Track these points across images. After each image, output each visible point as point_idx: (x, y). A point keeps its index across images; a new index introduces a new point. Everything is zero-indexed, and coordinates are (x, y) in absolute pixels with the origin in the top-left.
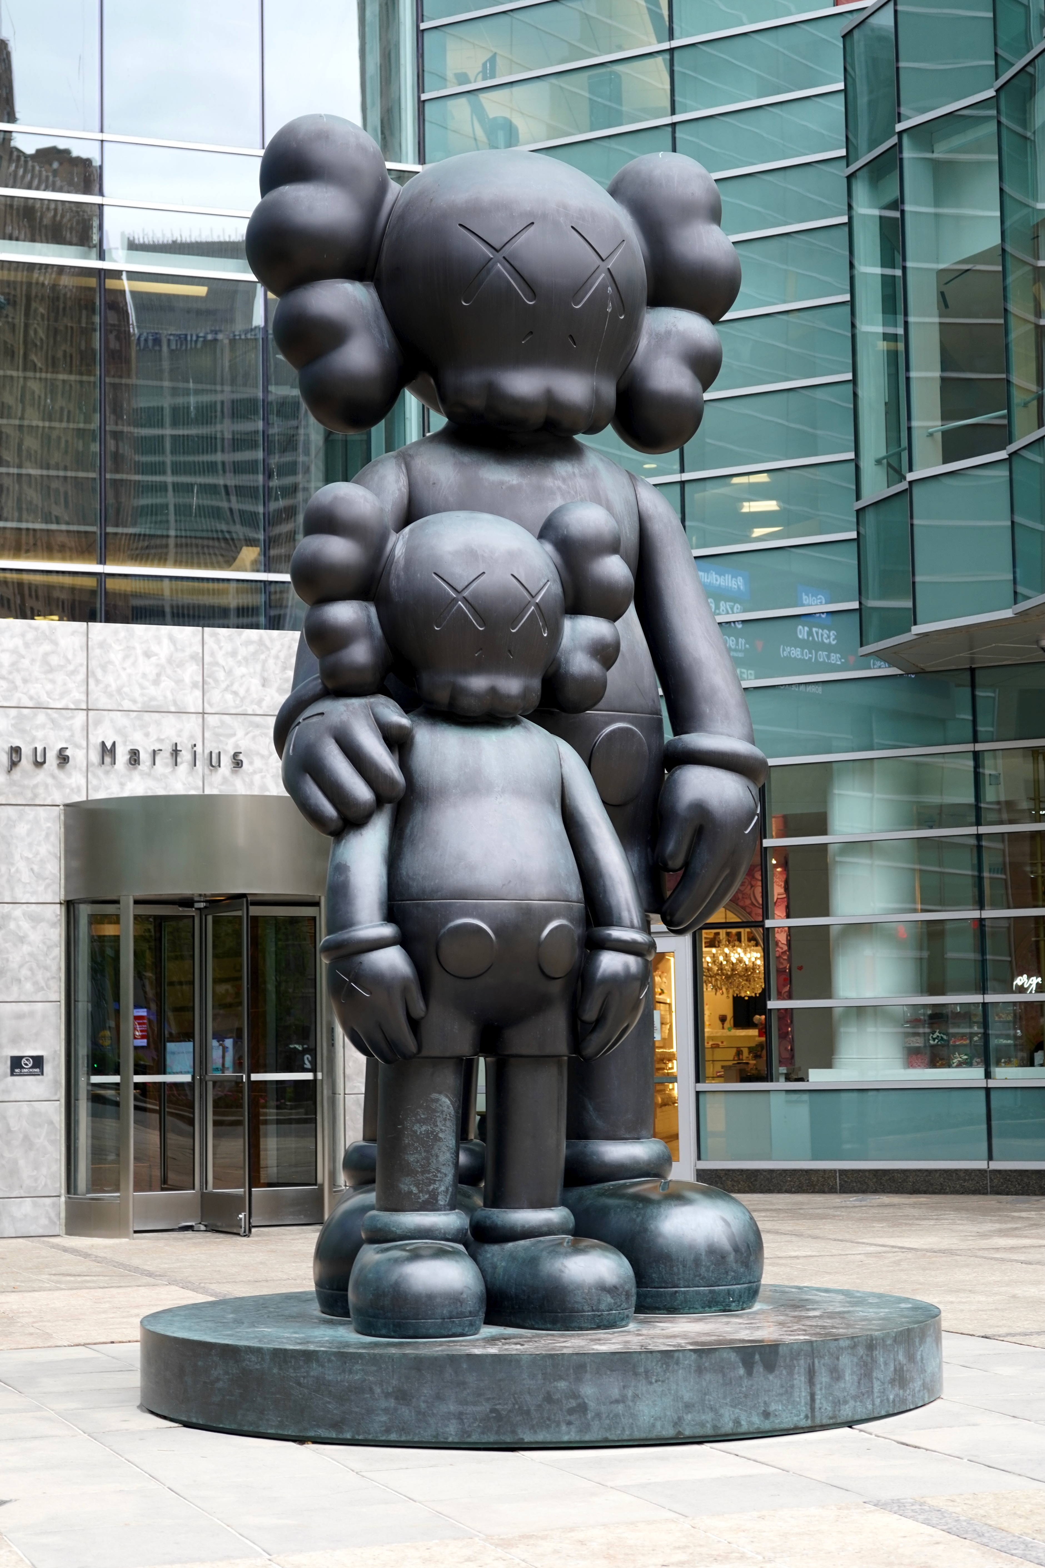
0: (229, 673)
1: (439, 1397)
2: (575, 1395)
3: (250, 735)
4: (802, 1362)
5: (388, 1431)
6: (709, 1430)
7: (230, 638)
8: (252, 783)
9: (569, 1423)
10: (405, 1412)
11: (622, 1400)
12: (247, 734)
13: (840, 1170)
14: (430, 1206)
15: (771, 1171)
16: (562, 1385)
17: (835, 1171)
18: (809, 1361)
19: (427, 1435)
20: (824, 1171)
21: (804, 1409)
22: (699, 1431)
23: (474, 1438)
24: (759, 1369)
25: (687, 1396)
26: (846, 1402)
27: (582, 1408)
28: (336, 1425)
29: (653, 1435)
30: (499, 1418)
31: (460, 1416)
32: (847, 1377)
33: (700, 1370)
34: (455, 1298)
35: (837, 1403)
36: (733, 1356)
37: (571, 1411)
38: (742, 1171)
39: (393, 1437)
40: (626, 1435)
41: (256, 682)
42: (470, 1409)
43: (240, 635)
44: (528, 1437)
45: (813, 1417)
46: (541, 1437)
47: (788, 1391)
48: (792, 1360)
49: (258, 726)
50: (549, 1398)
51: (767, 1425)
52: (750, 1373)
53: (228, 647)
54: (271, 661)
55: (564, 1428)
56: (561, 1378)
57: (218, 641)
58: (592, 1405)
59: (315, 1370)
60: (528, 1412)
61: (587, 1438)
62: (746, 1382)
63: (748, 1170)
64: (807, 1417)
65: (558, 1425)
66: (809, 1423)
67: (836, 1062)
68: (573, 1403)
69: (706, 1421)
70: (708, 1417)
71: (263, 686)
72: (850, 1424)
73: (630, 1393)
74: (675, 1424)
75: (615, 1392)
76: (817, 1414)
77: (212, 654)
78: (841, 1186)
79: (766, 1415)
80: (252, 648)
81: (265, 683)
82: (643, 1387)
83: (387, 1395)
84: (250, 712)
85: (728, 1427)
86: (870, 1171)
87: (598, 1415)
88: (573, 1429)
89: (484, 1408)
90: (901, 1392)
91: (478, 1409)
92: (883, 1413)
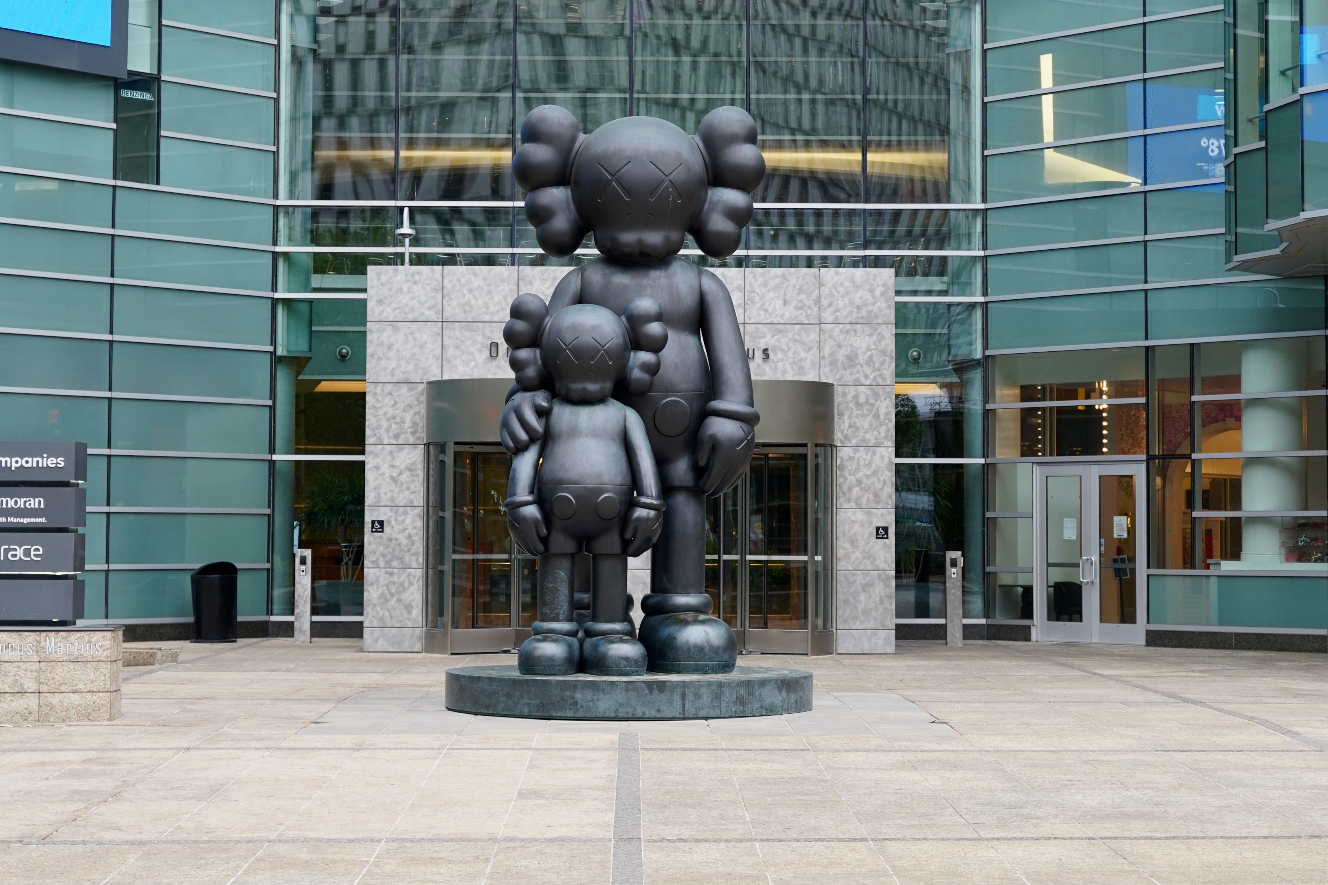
0: (762, 297)
1: (522, 697)
2: (573, 698)
3: (776, 337)
4: (679, 690)
5: (504, 710)
6: (630, 715)
7: (763, 275)
8: (776, 369)
9: (570, 709)
10: (509, 702)
11: (592, 700)
12: (773, 336)
13: (1235, 633)
14: (556, 619)
15: (1192, 633)
16: (568, 693)
17: (1232, 633)
18: (682, 689)
19: (517, 712)
20: (1226, 633)
21: (680, 710)
22: (626, 716)
23: (534, 714)
24: (656, 691)
25: (621, 701)
26: (703, 709)
27: (576, 703)
28: (487, 708)
29: (605, 716)
30: (543, 706)
31: (529, 705)
32: (705, 697)
33: (627, 690)
34: (551, 659)
35: (698, 709)
36: (643, 685)
37: (571, 704)
38: (1174, 632)
39: (505, 713)
40: (594, 715)
41: (780, 302)
42: (533, 702)
43: (769, 272)
44: (554, 714)
45: (684, 714)
46: (559, 714)
47: (670, 702)
48: (673, 688)
49: (780, 331)
50: (562, 699)
51: (659, 715)
52: (651, 692)
53: (760, 280)
54: (790, 288)
55: (568, 711)
56: (567, 690)
57: (755, 276)
58: (579, 702)
59: (481, 685)
60: (554, 704)
61: (577, 716)
62: (649, 696)
63: (1178, 632)
64: (680, 713)
65: (566, 710)
66: (681, 716)
67: (1243, 555)
68: (572, 701)
69: (630, 712)
70: (630, 710)
71: (785, 305)
72: (706, 719)
73: (595, 698)
74: (615, 712)
75: (589, 697)
76: (686, 712)
77: (751, 285)
78: (1236, 644)
79: (659, 711)
80: (777, 281)
81: (785, 302)
82: (601, 696)
83: (504, 695)
84: (776, 322)
85: (639, 715)
86: (1254, 634)
87: (582, 706)
88: (572, 712)
89: (538, 701)
90: (741, 708)
91: (535, 702)
92: (727, 716)
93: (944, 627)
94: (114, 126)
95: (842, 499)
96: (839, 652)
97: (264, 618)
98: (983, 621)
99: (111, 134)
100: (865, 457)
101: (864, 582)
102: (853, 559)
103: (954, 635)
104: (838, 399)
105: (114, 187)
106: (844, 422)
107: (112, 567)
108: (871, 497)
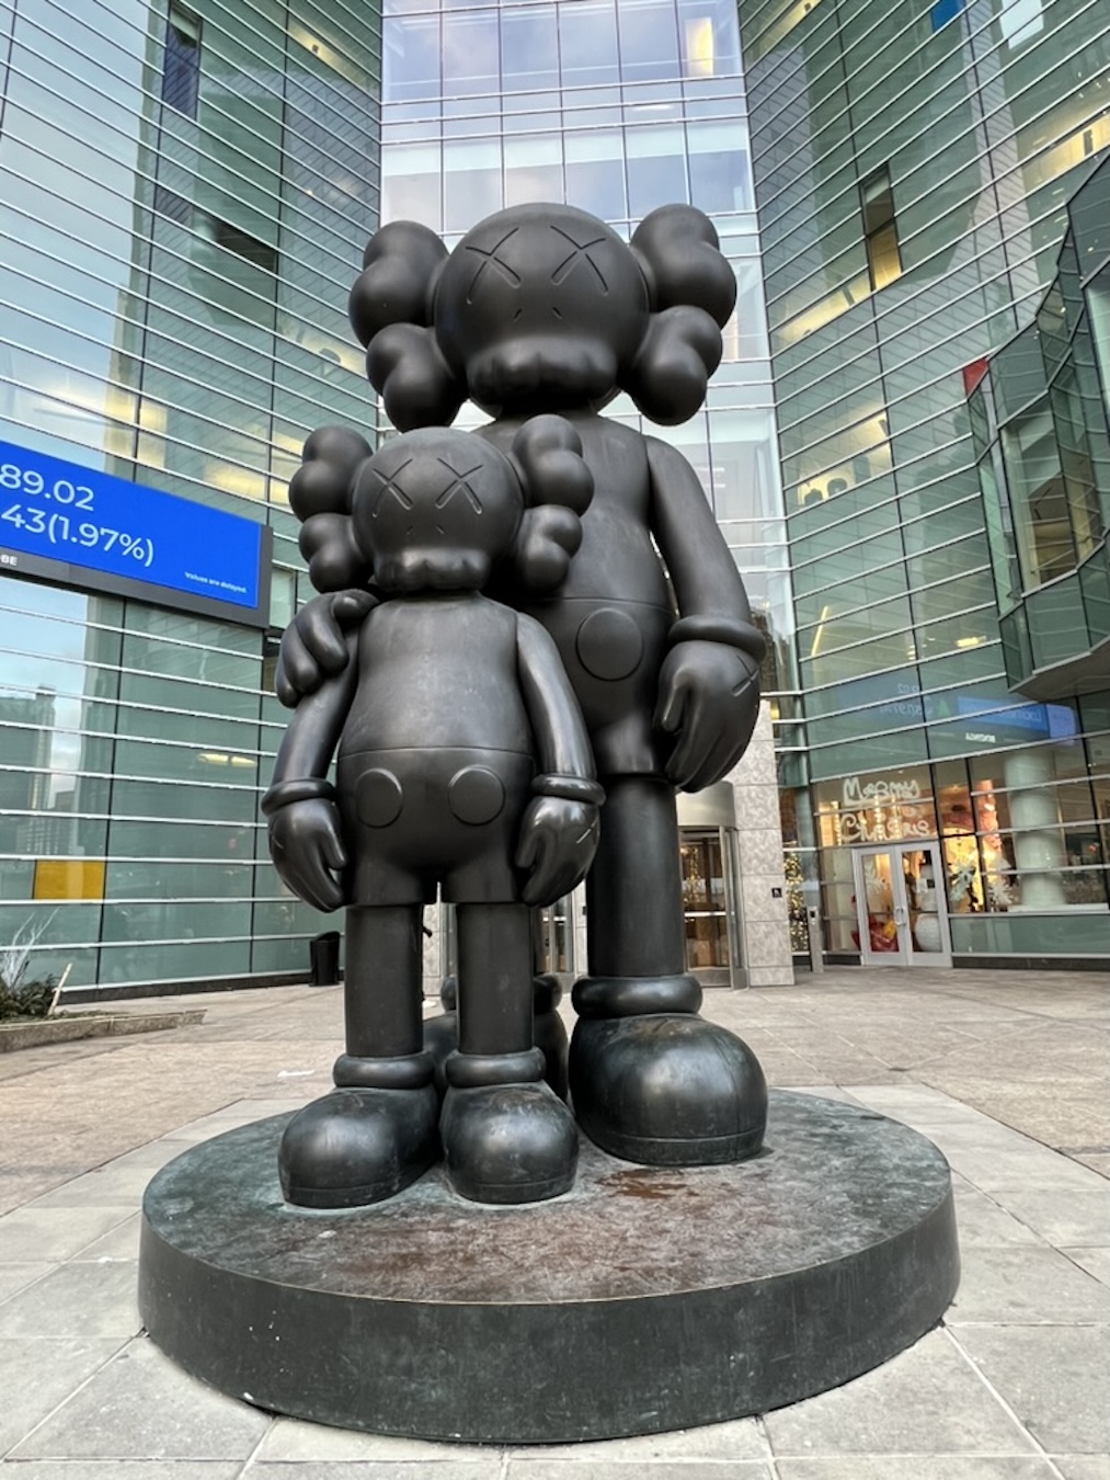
15: (992, 958)
20: (1021, 958)
67: (1023, 902)
78: (1031, 966)
86: (1046, 958)
94: (261, 658)
95: (744, 869)
96: (752, 985)
99: (260, 664)
100: (760, 837)
101: (766, 930)
102: (755, 913)
103: (816, 965)
104: (737, 795)
105: (262, 696)
106: (741, 812)
107: (255, 938)
108: (766, 866)
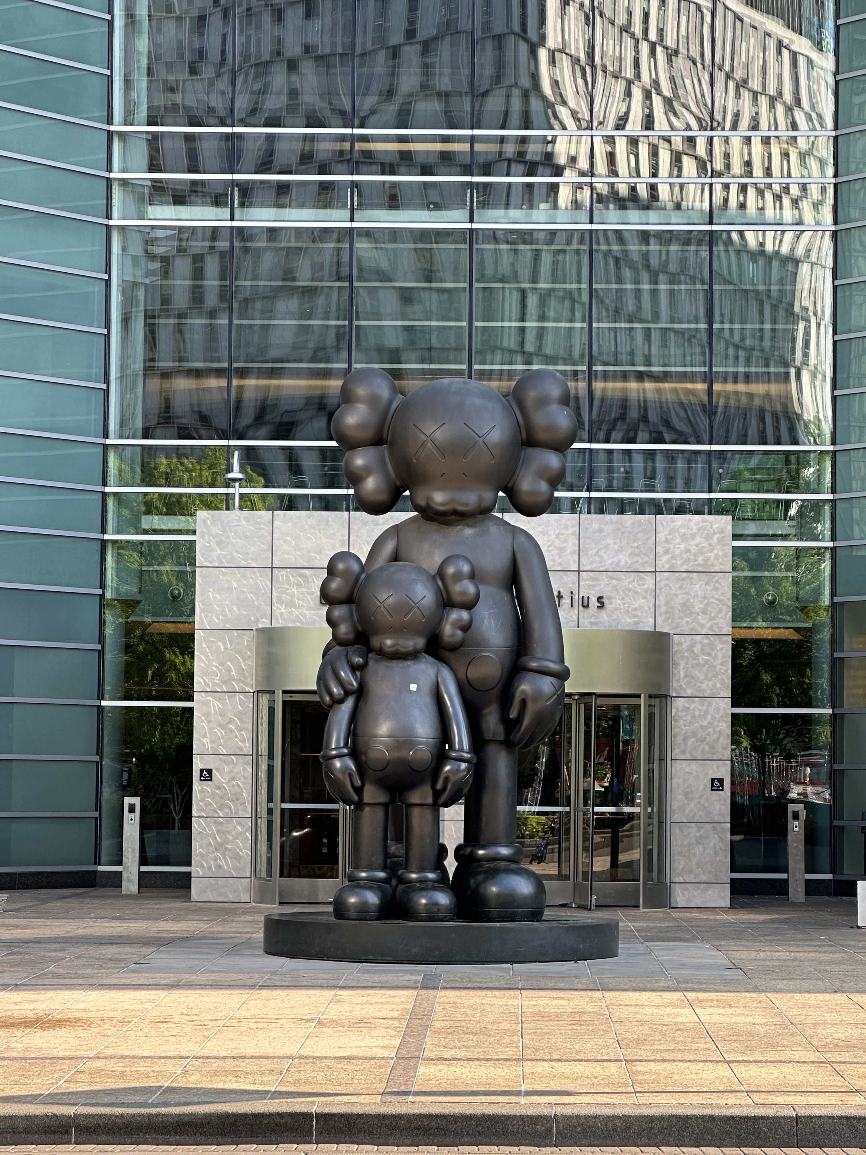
0: (597, 544)
3: (610, 585)
12: (608, 584)
43: (604, 518)
49: (615, 579)
53: (595, 526)
54: (626, 535)
57: (590, 522)
71: (620, 551)
77: (586, 531)
80: (612, 527)
81: (621, 549)
84: (611, 569)
93: (785, 882)
95: (677, 751)
96: (673, 905)
97: (92, 868)
98: (829, 876)
100: (700, 708)
101: (698, 835)
102: (688, 810)
103: (796, 890)
104: (675, 648)
106: (679, 672)
108: (707, 748)
